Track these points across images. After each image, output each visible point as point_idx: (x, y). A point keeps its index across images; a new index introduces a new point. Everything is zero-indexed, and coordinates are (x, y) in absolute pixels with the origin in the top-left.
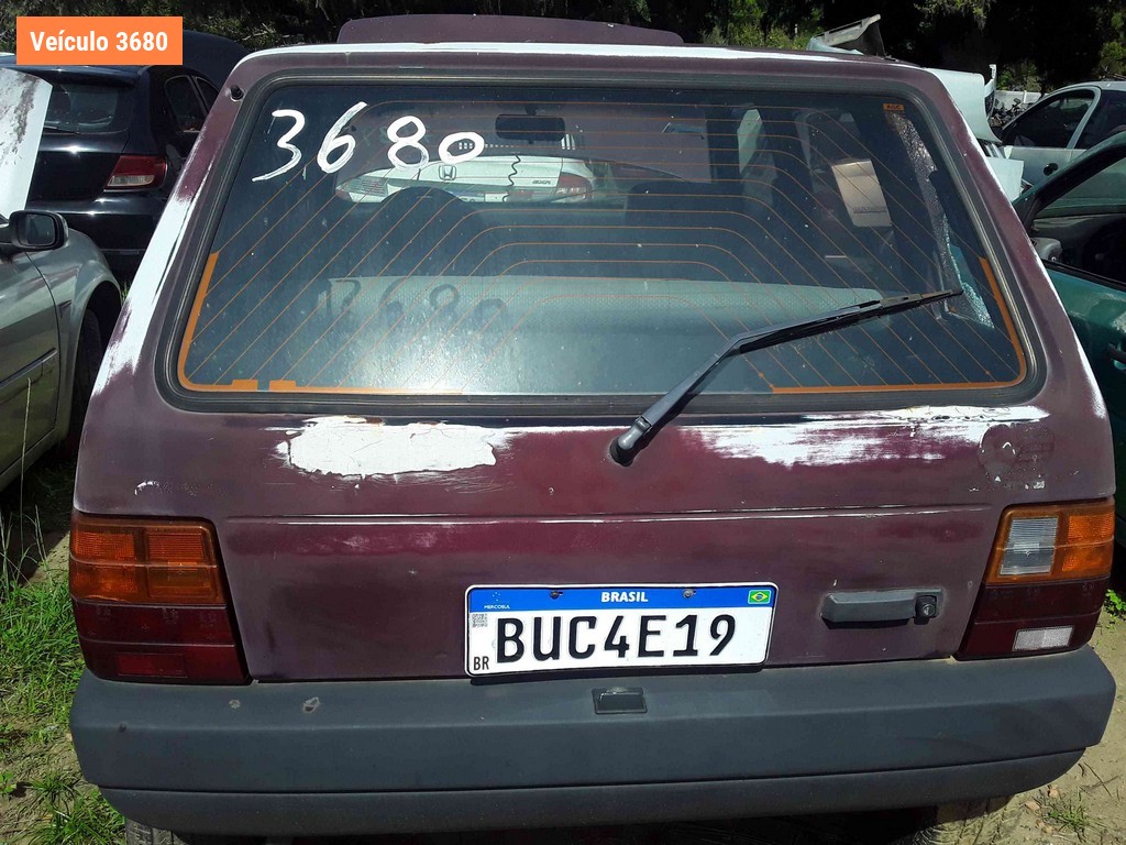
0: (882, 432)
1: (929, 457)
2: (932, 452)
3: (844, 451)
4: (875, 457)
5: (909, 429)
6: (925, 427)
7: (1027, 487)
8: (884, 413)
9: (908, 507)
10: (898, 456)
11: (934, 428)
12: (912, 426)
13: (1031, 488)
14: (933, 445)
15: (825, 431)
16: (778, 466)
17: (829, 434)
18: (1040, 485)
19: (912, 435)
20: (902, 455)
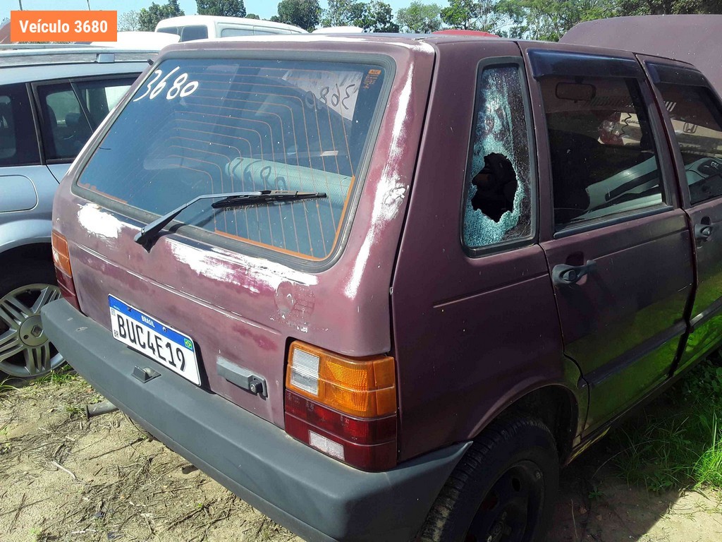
0: (235, 267)
1: (252, 289)
2: (254, 286)
3: (219, 273)
4: (230, 281)
5: (246, 270)
6: (253, 270)
7: (298, 328)
8: (239, 255)
9: (243, 317)
10: (239, 284)
11: (256, 272)
12: (247, 268)
13: (300, 330)
14: (254, 283)
15: (212, 258)
16: (194, 272)
17: (214, 261)
18: (305, 329)
19: (246, 273)
20: (241, 284)
